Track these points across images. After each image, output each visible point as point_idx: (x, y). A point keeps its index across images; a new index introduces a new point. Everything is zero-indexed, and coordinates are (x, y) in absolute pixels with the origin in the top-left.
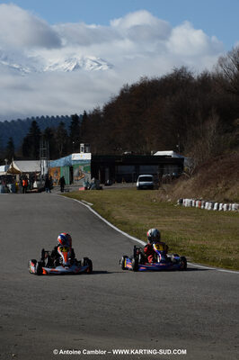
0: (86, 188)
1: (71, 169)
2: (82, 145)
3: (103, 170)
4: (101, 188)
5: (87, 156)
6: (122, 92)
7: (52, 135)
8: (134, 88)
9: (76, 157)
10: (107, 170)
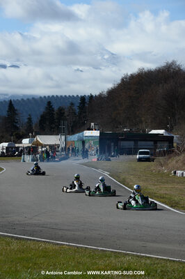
0: (98, 159)
1: (83, 142)
2: (92, 124)
3: (109, 144)
4: (109, 160)
5: (96, 133)
6: (122, 80)
7: (64, 113)
8: (132, 77)
9: (87, 133)
10: (112, 144)
